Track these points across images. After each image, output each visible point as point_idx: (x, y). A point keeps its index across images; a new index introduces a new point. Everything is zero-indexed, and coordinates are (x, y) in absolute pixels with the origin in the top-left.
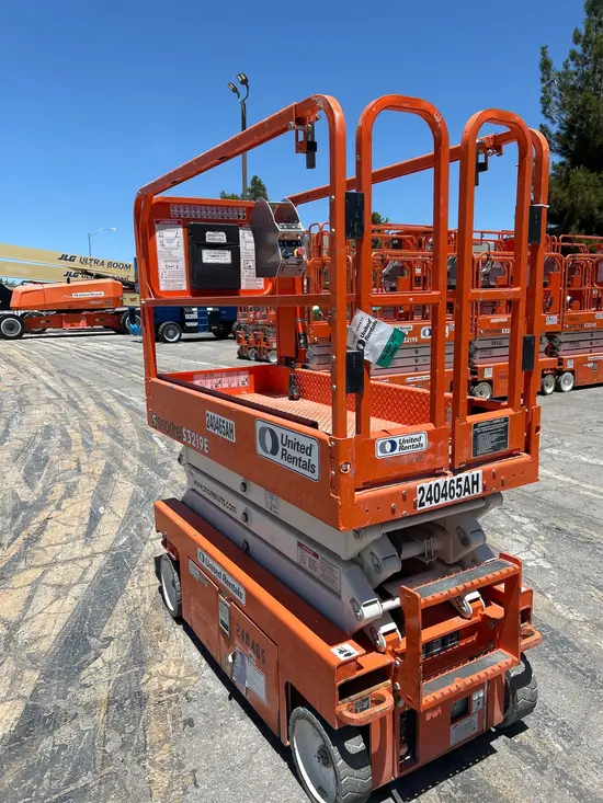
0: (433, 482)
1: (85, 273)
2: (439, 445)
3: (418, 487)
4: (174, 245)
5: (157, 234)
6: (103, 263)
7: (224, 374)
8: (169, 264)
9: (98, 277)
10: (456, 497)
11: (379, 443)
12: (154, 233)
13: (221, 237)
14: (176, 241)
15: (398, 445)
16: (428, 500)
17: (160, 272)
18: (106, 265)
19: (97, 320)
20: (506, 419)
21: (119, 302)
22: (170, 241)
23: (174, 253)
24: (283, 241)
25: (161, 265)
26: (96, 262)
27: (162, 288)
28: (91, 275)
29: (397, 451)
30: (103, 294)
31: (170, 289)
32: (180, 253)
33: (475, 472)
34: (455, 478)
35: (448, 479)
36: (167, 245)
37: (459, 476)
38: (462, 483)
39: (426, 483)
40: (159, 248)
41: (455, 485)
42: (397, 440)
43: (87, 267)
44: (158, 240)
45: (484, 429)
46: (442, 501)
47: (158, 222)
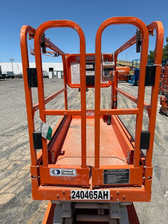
0: (80, 190)
1: (120, 65)
2: (83, 176)
3: (72, 191)
4: (77, 69)
5: (71, 66)
6: (125, 62)
7: (92, 111)
8: (75, 76)
9: (124, 66)
10: (93, 199)
11: (51, 170)
12: (70, 66)
13: (91, 67)
14: (77, 68)
15: (61, 173)
16: (77, 196)
17: (72, 78)
18: (126, 62)
19: (122, 78)
20: (128, 170)
21: (128, 73)
22: (75, 68)
23: (76, 72)
24: (106, 69)
25: (72, 76)
26: (124, 62)
27: (72, 83)
28: (122, 65)
29: (60, 174)
30: (124, 71)
31: (75, 83)
32: (78, 72)
33: (106, 190)
34: (93, 191)
35: (89, 190)
36: (74, 69)
37: (96, 190)
38: (98, 194)
39: (76, 190)
40: (72, 71)
41: (93, 194)
42: (60, 170)
43: (121, 63)
44: (71, 68)
45: (111, 173)
46: (85, 198)
47: (71, 62)
